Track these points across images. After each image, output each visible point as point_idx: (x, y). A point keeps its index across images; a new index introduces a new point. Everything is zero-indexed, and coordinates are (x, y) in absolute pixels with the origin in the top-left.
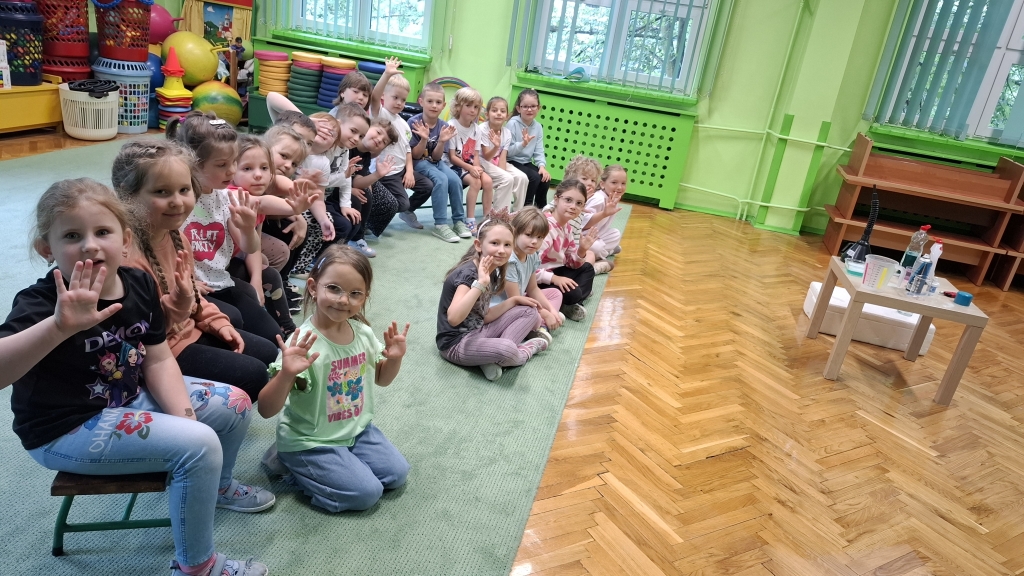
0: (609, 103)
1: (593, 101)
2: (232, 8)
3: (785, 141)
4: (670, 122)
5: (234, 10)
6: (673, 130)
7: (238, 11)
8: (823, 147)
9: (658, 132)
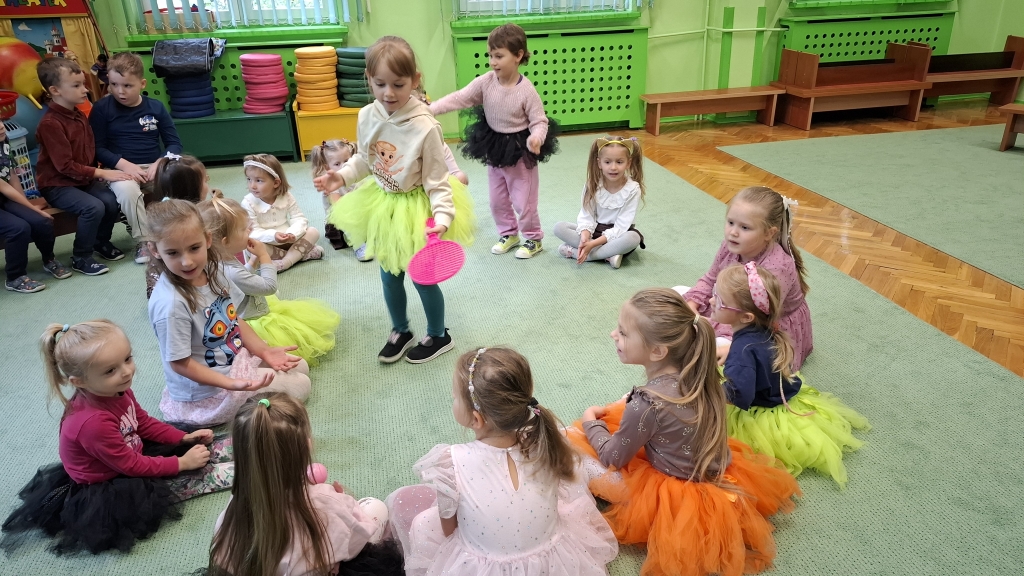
0: (563, 35)
1: (546, 36)
2: (59, 19)
3: (731, 33)
4: (624, 40)
5: (63, 22)
6: (630, 47)
7: (69, 22)
8: (763, 31)
9: (616, 53)
